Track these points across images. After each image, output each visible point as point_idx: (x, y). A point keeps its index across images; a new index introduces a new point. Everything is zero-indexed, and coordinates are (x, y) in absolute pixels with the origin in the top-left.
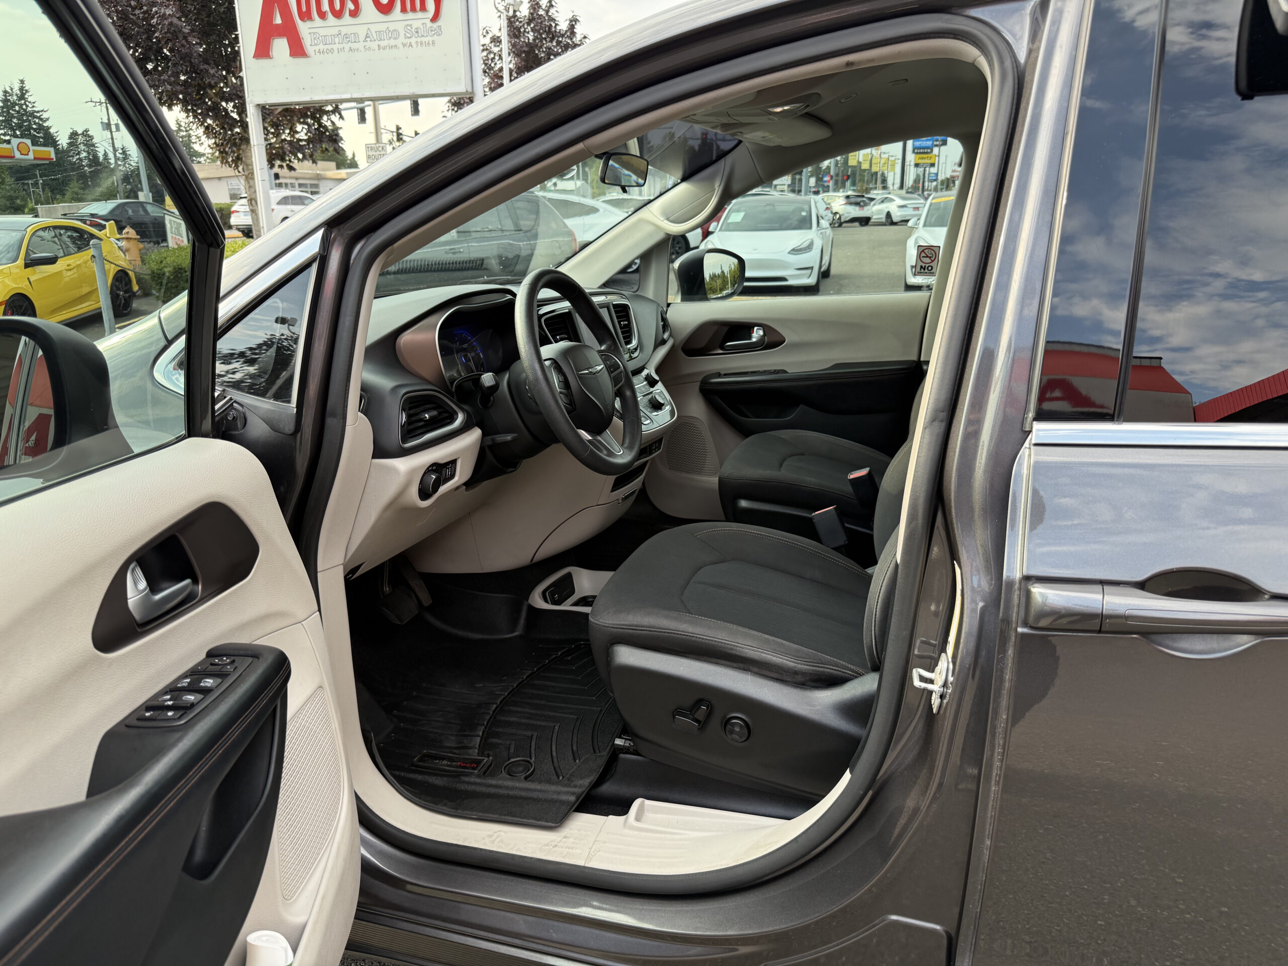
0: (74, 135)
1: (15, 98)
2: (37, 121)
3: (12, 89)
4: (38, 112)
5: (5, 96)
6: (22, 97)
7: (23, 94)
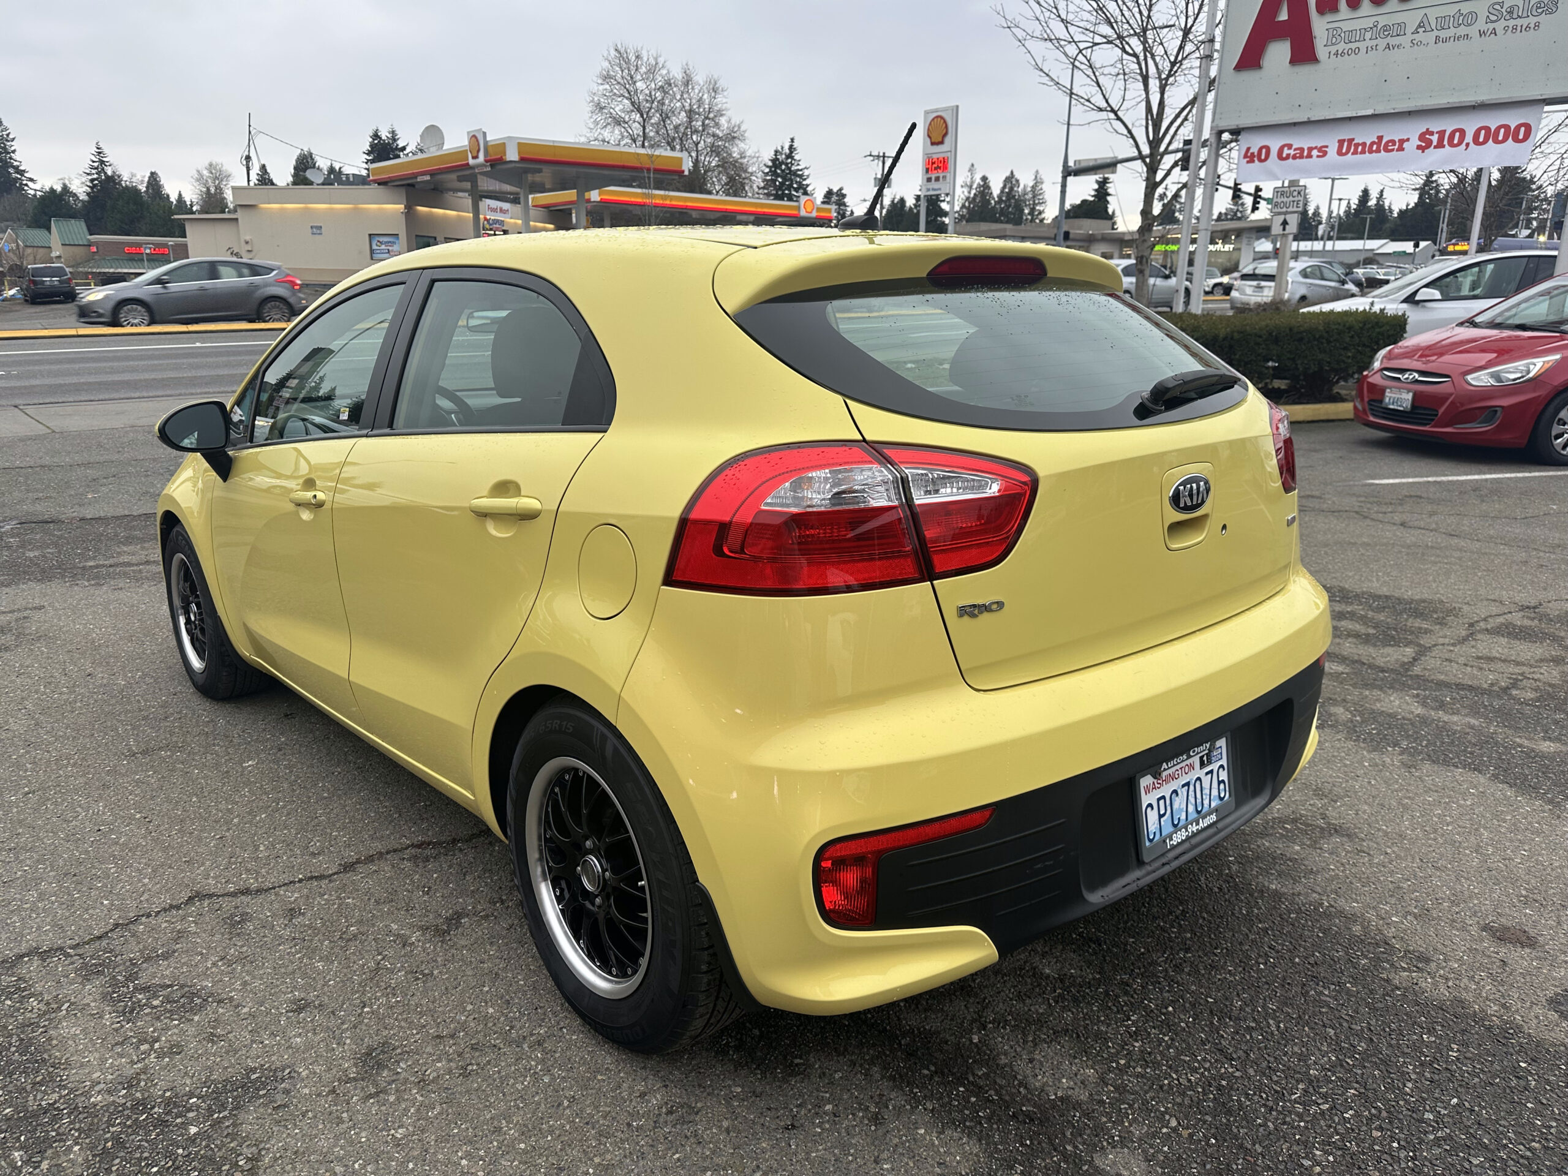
0: (829, 193)
1: (784, 156)
2: (798, 179)
3: (782, 148)
4: (801, 170)
5: (776, 155)
6: (790, 156)
7: (791, 152)
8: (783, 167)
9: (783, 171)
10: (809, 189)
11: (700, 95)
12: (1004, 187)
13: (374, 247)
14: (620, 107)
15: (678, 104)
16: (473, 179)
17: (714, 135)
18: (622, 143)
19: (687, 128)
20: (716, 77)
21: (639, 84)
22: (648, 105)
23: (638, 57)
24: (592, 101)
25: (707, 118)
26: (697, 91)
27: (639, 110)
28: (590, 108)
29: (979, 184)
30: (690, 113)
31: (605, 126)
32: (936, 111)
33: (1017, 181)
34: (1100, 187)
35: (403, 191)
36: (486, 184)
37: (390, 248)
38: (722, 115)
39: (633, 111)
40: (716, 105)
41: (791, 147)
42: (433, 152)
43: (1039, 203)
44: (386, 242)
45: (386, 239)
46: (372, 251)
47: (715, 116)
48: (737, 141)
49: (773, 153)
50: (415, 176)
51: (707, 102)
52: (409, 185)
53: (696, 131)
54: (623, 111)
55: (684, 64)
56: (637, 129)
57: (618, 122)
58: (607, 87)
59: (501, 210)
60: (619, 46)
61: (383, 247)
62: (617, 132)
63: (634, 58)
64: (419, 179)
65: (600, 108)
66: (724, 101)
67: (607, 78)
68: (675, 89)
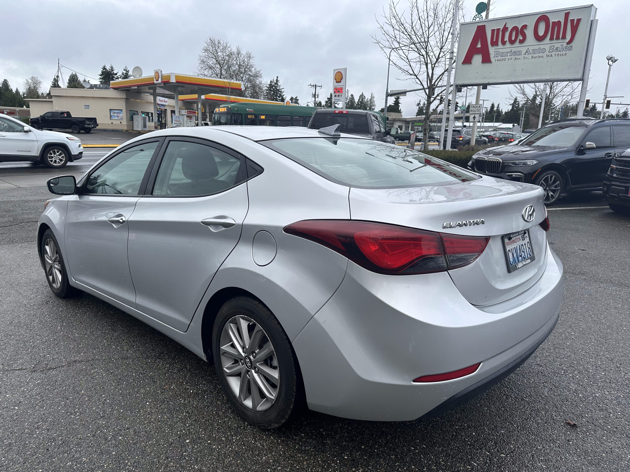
1: (274, 83)
3: (273, 80)
4: (281, 89)
5: (271, 83)
7: (277, 82)
8: (274, 87)
9: (274, 89)
10: (284, 97)
11: (244, 59)
12: (360, 98)
13: (112, 114)
14: (212, 62)
15: (235, 62)
16: (155, 89)
17: (249, 75)
18: (212, 76)
19: (238, 71)
20: (250, 52)
21: (219, 53)
22: (223, 62)
23: (219, 43)
24: (200, 59)
25: (246, 68)
26: (242, 57)
27: (219, 64)
28: (199, 62)
29: (350, 97)
30: (240, 66)
31: (205, 69)
32: (338, 69)
33: (365, 97)
34: (396, 100)
35: (125, 92)
36: (159, 91)
37: (119, 115)
38: (252, 67)
39: (217, 64)
40: (250, 63)
41: (277, 80)
42: (138, 77)
43: (373, 106)
44: (117, 113)
45: (117, 111)
46: (111, 116)
47: (250, 67)
48: (258, 78)
50: (130, 86)
51: (246, 62)
52: (127, 90)
53: (242, 73)
54: (213, 63)
55: (238, 46)
56: (218, 71)
57: (211, 68)
58: (206, 54)
59: (164, 101)
60: (212, 39)
61: (116, 114)
62: (210, 72)
63: (217, 43)
64: (132, 88)
65: (203, 62)
66: (253, 61)
67: (206, 50)
68: (234, 56)
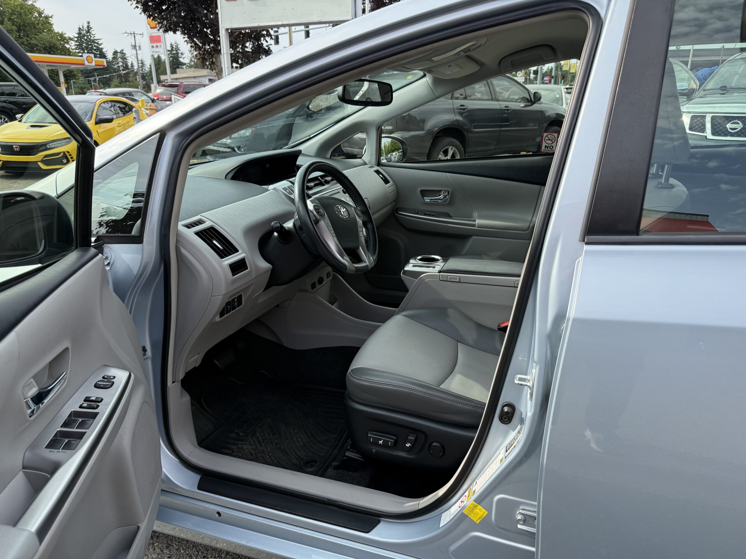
0: (115, 53)
1: (85, 32)
2: (96, 45)
3: (83, 27)
4: (97, 40)
6: (88, 31)
8: (86, 38)
9: (86, 40)
10: (104, 50)
49: (78, 29)
